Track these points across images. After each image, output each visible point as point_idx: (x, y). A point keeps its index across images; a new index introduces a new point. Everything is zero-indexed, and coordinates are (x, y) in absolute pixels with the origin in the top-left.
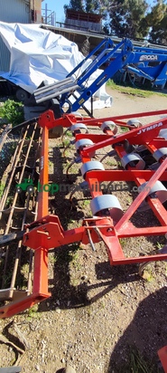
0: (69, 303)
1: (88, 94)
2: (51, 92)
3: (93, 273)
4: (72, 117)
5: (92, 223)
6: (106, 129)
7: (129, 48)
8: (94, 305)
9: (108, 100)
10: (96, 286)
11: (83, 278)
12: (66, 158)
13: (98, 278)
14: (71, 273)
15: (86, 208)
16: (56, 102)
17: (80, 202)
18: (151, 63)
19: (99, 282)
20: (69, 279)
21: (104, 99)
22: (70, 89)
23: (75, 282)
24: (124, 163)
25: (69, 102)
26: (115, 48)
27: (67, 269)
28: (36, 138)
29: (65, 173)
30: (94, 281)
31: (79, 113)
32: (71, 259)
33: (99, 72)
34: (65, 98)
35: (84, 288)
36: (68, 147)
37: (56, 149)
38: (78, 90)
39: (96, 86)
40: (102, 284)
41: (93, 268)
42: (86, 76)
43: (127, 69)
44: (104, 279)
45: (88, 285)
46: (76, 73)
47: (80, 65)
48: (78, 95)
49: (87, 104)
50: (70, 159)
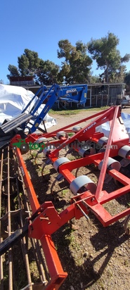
0: (81, 284)
1: (40, 119)
2: (14, 124)
3: (91, 247)
4: (34, 135)
5: (78, 198)
6: (60, 137)
7: (58, 89)
8: (103, 276)
9: (53, 121)
10: (98, 258)
11: (85, 256)
12: (37, 165)
13: (97, 250)
14: (73, 255)
15: (67, 195)
16: (19, 129)
17: (60, 193)
18: (74, 94)
19: (99, 253)
20: (74, 262)
21: (51, 121)
22: (27, 119)
23: (80, 262)
25: (28, 127)
26: (49, 91)
27: (69, 253)
28: (11, 157)
29: (40, 175)
30: (94, 255)
31: (37, 132)
32: (69, 242)
33: (43, 106)
34: (24, 126)
35: (89, 263)
36: (36, 157)
37: (28, 161)
38: (32, 119)
39: (43, 114)
40: (102, 254)
41: (89, 243)
42: (35, 109)
43: (60, 100)
44: (102, 248)
45: (91, 260)
46: (28, 109)
47: (29, 104)
48: (32, 122)
49: (41, 126)
50: (40, 165)
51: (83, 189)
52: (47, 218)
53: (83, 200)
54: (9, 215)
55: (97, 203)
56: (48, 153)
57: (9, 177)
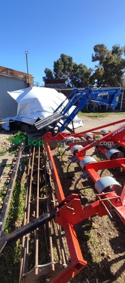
0: (97, 280)
1: (69, 120)
2: (46, 122)
3: (110, 249)
4: (63, 134)
5: (103, 197)
6: (88, 138)
7: (90, 91)
8: (119, 279)
9: (81, 122)
10: (116, 260)
11: (103, 255)
12: (63, 162)
13: (115, 253)
14: (91, 251)
15: (89, 194)
16: (50, 127)
17: (82, 191)
18: (105, 97)
19: (117, 256)
20: (91, 258)
21: (79, 122)
22: (58, 119)
23: (98, 260)
24: (108, 156)
25: (58, 126)
26: (82, 93)
27: (88, 249)
28: (41, 151)
29: (65, 171)
30: (113, 256)
31: (66, 131)
32: (88, 238)
33: (73, 108)
34: (54, 124)
35: (107, 264)
36: (63, 154)
37: (55, 157)
38: (62, 119)
39: (73, 115)
40: (120, 258)
41: (108, 244)
42: (66, 110)
43: (91, 102)
44: (121, 252)
45: (109, 260)
46: (59, 109)
47: (61, 105)
48: (62, 122)
49: (70, 126)
50: (66, 162)
51: (108, 189)
52: (73, 209)
53: (108, 199)
54: (38, 201)
55: (122, 205)
56: (75, 152)
57: (39, 169)
